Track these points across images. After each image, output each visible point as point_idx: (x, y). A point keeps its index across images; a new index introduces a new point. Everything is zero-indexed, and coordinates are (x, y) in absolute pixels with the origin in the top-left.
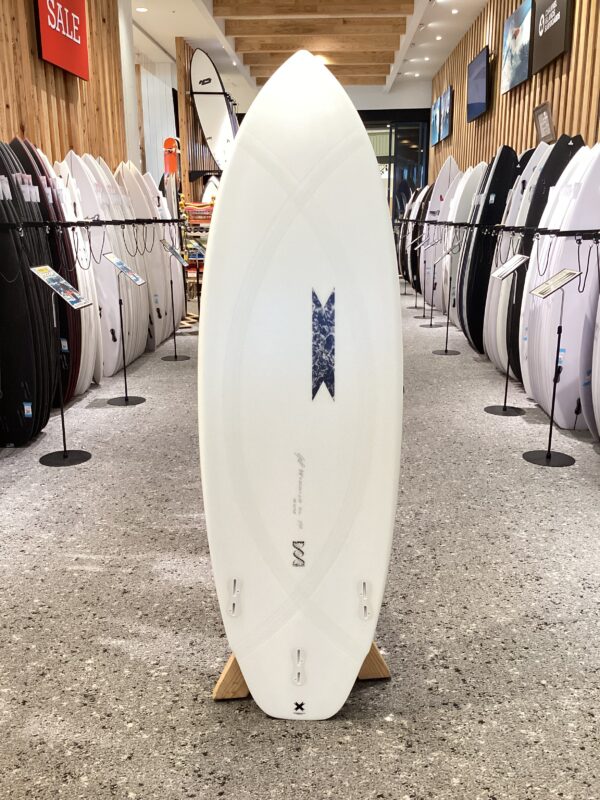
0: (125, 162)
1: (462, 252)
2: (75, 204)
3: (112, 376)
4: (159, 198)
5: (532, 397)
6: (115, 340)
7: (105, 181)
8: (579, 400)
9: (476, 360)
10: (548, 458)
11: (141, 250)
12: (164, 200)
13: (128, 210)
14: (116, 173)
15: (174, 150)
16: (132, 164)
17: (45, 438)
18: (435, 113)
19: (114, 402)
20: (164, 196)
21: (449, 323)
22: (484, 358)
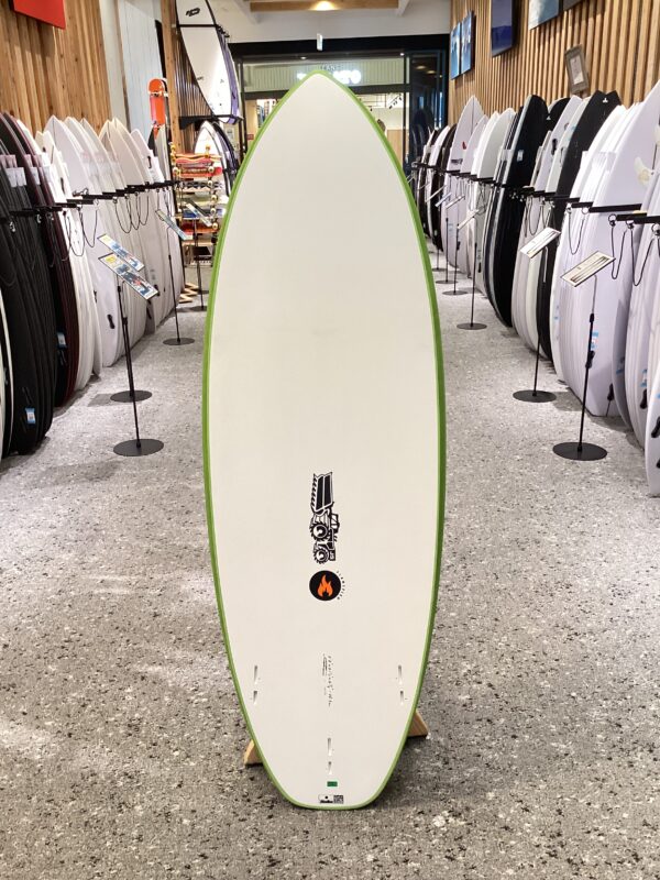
0: (110, 119)
1: (487, 215)
2: (62, 180)
3: (113, 365)
4: (149, 158)
5: (562, 379)
6: (112, 326)
7: (93, 149)
8: (611, 386)
9: (504, 335)
10: (580, 451)
11: (135, 223)
12: (155, 160)
13: (117, 178)
14: (102, 133)
15: (161, 93)
16: (119, 122)
17: (49, 444)
18: (455, 40)
19: (117, 398)
20: (155, 155)
21: (474, 290)
22: (513, 330)
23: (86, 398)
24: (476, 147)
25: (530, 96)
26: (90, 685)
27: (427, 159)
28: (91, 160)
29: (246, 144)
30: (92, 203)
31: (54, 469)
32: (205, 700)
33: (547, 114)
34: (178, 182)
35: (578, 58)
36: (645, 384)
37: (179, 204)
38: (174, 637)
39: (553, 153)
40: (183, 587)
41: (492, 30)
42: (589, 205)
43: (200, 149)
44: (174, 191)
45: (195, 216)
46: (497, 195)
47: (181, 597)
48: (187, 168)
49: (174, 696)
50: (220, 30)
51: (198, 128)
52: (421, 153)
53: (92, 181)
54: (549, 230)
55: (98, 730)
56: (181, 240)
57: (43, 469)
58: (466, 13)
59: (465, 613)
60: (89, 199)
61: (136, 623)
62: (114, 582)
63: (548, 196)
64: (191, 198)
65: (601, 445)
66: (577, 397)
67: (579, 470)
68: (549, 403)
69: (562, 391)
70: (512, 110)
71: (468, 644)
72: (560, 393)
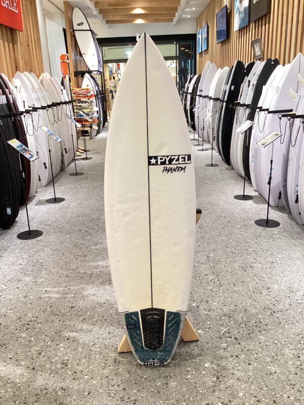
0: (44, 73)
3: (46, 186)
4: (62, 90)
5: (256, 189)
6: (46, 168)
7: (36, 86)
8: (280, 193)
9: (227, 169)
11: (57, 120)
12: (64, 91)
13: (48, 100)
15: (65, 60)
16: (47, 74)
17: (17, 224)
18: (199, 36)
19: (49, 201)
20: (64, 89)
21: (213, 149)
22: (231, 167)
23: (34, 202)
25: (236, 61)
26: (42, 343)
28: (36, 91)
29: (104, 84)
30: (37, 111)
33: (244, 69)
34: (74, 101)
35: (258, 44)
36: (297, 192)
37: (75, 111)
38: (82, 318)
39: (249, 85)
40: (85, 293)
41: (217, 32)
42: (267, 110)
43: (84, 86)
44: (73, 105)
45: (82, 116)
46: (222, 106)
47: (84, 298)
48: (78, 95)
49: (83, 348)
50: (92, 32)
51: (83, 76)
52: (184, 87)
53: (36, 101)
54: (249, 122)
56: (76, 127)
58: (204, 24)
59: (221, 303)
60: (36, 109)
61: (63, 311)
62: (52, 291)
63: (248, 106)
64: (81, 108)
65: (277, 220)
66: (264, 198)
67: (268, 232)
68: (251, 201)
69: (256, 195)
70: (227, 67)
71: (224, 318)
72: (255, 196)
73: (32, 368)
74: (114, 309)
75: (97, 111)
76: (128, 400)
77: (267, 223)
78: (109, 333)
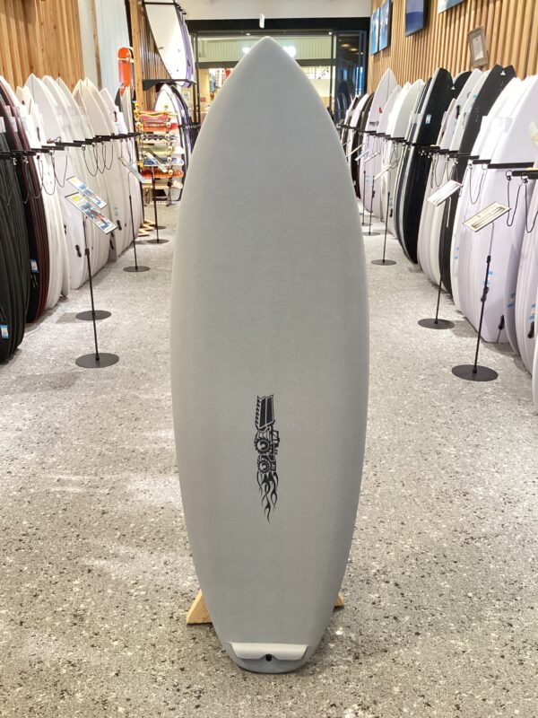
0: (83, 79)
1: (398, 169)
2: (38, 129)
3: (79, 288)
4: (115, 113)
5: (460, 310)
6: (80, 255)
7: (66, 103)
8: (503, 317)
9: (410, 270)
11: (101, 168)
12: (120, 115)
13: (87, 129)
14: (75, 91)
15: (128, 60)
16: (89, 81)
17: (21, 356)
18: (375, 23)
19: (82, 316)
20: (120, 111)
21: (387, 231)
22: (418, 267)
23: (55, 316)
24: (391, 111)
25: (437, 69)
26: (42, 577)
27: (349, 122)
28: (64, 112)
29: (199, 106)
30: (63, 149)
31: (22, 378)
32: (143, 593)
33: (452, 85)
34: (139, 134)
35: (479, 37)
36: (533, 317)
37: (140, 153)
38: (119, 533)
39: (457, 117)
40: (129, 487)
41: (406, 15)
42: (487, 162)
43: (159, 108)
44: (136, 142)
45: (153, 163)
46: (408, 152)
47: (126, 497)
48: (148, 123)
49: (115, 589)
50: (178, 8)
51: (158, 90)
52: (343, 116)
53: (64, 130)
54: (453, 183)
55: (47, 619)
56: (141, 184)
57: (14, 378)
59: (375, 517)
60: (61, 146)
61: (86, 519)
62: (70, 481)
63: (452, 154)
64: (151, 149)
65: (493, 368)
66: (472, 326)
67: (474, 390)
68: (448, 330)
69: (459, 319)
70: (422, 81)
71: (378, 545)
72: (458, 322)
73: (18, 622)
74: (179, 519)
75: (183, 155)
76: (187, 691)
77: (475, 373)
78: (165, 563)
